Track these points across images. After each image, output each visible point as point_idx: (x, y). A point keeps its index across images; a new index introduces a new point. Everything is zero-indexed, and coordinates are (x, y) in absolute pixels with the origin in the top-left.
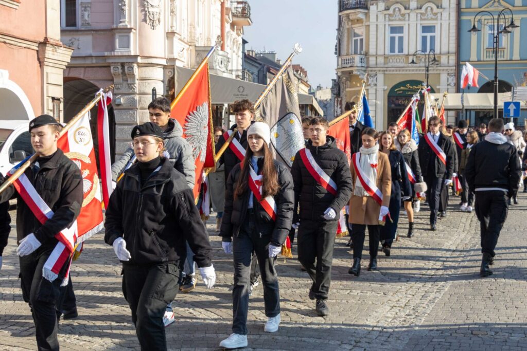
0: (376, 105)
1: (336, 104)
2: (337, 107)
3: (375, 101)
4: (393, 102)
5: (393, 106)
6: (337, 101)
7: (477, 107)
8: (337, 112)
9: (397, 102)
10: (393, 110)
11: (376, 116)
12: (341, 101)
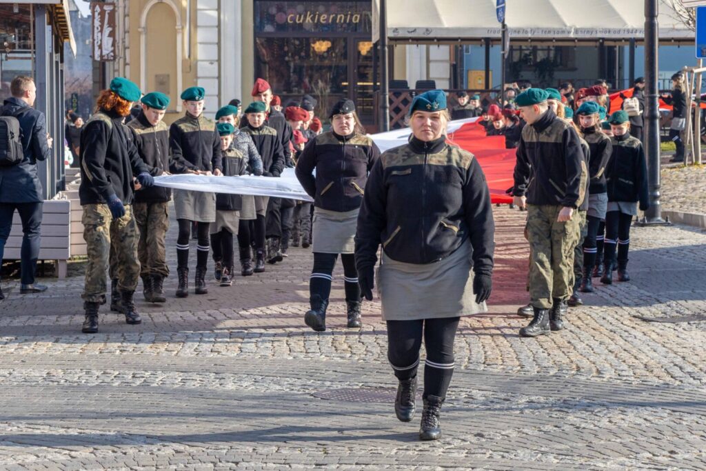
0: (219, 26)
1: (97, 23)
2: (101, 31)
3: (215, 14)
4: (271, 19)
5: (269, 28)
6: (102, 13)
7: (525, 31)
8: (100, 47)
9: (279, 18)
10: (269, 41)
11: (219, 60)
12: (112, 14)
